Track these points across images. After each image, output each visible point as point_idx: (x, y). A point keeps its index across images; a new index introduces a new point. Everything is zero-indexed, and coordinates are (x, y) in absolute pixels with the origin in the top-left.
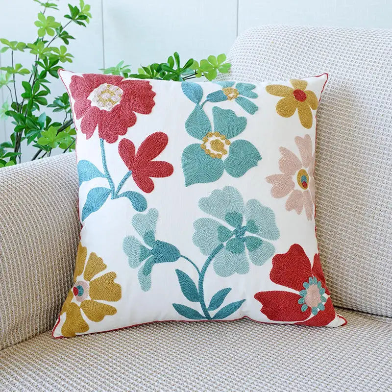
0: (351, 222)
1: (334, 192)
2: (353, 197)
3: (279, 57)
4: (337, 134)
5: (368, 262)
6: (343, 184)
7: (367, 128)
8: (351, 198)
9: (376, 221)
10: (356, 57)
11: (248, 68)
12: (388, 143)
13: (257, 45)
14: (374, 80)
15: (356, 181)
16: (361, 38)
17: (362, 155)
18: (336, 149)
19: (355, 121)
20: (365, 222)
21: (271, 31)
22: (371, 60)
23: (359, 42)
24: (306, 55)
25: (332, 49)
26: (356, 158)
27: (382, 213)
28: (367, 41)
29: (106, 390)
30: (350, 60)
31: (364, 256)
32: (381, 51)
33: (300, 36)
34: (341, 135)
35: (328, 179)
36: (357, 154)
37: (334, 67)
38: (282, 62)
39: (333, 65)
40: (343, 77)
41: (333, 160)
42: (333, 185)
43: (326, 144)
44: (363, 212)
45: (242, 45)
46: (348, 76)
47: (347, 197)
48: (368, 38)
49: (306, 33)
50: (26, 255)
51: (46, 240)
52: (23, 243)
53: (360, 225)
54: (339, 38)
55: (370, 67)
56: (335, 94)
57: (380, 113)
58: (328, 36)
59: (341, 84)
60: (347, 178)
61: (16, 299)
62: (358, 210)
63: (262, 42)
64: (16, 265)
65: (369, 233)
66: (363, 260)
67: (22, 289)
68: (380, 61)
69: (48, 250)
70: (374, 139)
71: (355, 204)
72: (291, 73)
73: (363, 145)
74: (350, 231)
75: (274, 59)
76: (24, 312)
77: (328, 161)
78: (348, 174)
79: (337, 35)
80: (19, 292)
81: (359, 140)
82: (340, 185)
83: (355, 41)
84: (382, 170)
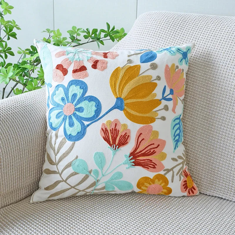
0: (205, 136)
1: (196, 117)
2: (207, 120)
3: (163, 33)
4: (198, 81)
5: (215, 160)
9: (220, 135)
10: (211, 34)
11: (144, 39)
12: (229, 89)
13: (150, 25)
14: (221, 49)
15: (209, 111)
16: (213, 22)
17: (213, 95)
18: (197, 91)
19: (209, 74)
20: (214, 136)
21: (158, 16)
22: (220, 36)
23: (212, 24)
24: (180, 32)
25: (196, 28)
26: (209, 97)
27: (224, 131)
28: (218, 25)
29: (66, 234)
30: (207, 36)
31: (213, 156)
32: (226, 31)
33: (176, 20)
34: (201, 82)
35: (192, 109)
36: (210, 94)
38: (165, 36)
39: (197, 39)
40: (202, 47)
41: (195, 97)
42: (195, 113)
43: (191, 88)
44: (213, 130)
45: (140, 24)
46: (206, 46)
47: (203, 120)
48: (218, 22)
49: (180, 18)
50: (19, 152)
51: (31, 143)
52: (18, 145)
53: (211, 138)
54: (200, 21)
55: (219, 41)
56: (197, 57)
57: (225, 70)
58: (193, 20)
59: (201, 51)
60: (203, 109)
61: (12, 177)
62: (210, 129)
63: (153, 23)
64: (13, 157)
65: (216, 142)
66: (212, 159)
67: (16, 172)
68: (225, 38)
69: (31, 149)
70: (220, 86)
71: (208, 125)
72: (170, 43)
73: (214, 89)
74: (204, 141)
75: (160, 34)
76: (17, 185)
77: (192, 98)
78: (204, 106)
79: (199, 20)
80: (14, 173)
81: (212, 86)
82: (199, 113)
83: (210, 24)
84: (225, 105)
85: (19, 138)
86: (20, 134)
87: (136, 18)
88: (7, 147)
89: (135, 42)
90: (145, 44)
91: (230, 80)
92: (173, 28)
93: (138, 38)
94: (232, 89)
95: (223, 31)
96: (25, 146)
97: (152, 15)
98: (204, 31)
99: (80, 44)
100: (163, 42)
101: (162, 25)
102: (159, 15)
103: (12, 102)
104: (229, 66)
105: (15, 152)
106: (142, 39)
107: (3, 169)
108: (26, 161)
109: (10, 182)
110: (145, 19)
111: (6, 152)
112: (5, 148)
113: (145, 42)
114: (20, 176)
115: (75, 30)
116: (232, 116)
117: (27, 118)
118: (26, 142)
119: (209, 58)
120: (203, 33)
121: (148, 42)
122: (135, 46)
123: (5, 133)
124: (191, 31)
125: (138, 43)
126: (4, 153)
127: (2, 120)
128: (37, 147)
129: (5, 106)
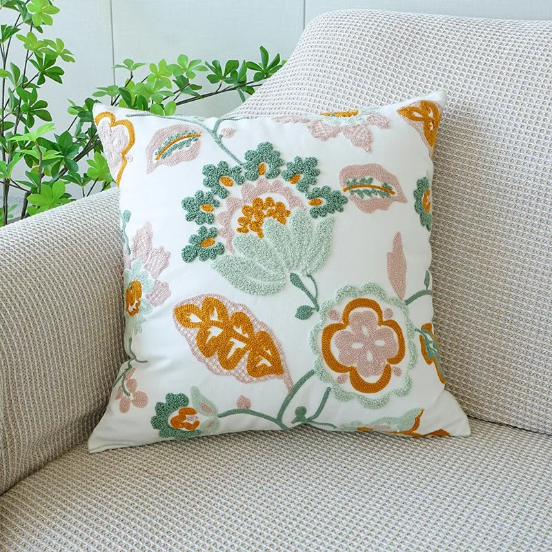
0: (473, 287)
1: (450, 247)
2: (477, 253)
3: (370, 59)
4: (453, 167)
5: (497, 340)
6: (462, 236)
7: (494, 160)
8: (474, 255)
9: (508, 285)
10: (477, 61)
11: (327, 75)
12: (523, 180)
13: (338, 41)
14: (503, 93)
15: (480, 232)
16: (482, 33)
17: (487, 196)
18: (451, 189)
19: (478, 150)
20: (493, 287)
22: (498, 64)
23: (480, 38)
24: (407, 56)
25: (443, 48)
26: (480, 200)
27: (517, 275)
28: (491, 38)
30: (469, 64)
31: (492, 332)
32: (511, 52)
33: (397, 30)
34: (459, 169)
35: (442, 230)
36: (481, 194)
37: (446, 74)
38: (374, 67)
40: (460, 88)
41: (447, 203)
42: (448, 237)
44: (490, 273)
45: (316, 41)
46: (467, 87)
47: (468, 253)
48: (492, 33)
49: (406, 24)
50: (58, 344)
51: (82, 323)
52: (55, 329)
53: (486, 291)
54: (452, 32)
55: (497, 75)
56: (450, 113)
57: (513, 140)
58: (436, 29)
59: (456, 99)
60: (467, 228)
61: (47, 403)
62: (484, 271)
63: (344, 38)
64: (45, 358)
65: (498, 302)
66: (491, 338)
67: (55, 390)
68: (510, 67)
69: (84, 337)
70: (504, 175)
71: (479, 263)
72: (387, 82)
73: (489, 183)
74: (472, 299)
75: (363, 63)
76: (59, 420)
77: (441, 204)
78: (469, 222)
79: (449, 28)
80: (50, 394)
81: (484, 177)
82: (458, 237)
83: (475, 37)
84: (516, 217)
85: (55, 314)
86: (58, 304)
87: (302, 28)
88: (29, 335)
89: (305, 82)
90: (328, 86)
91: (526, 161)
92: (392, 49)
93: (313, 72)
94: (529, 182)
95: (505, 51)
96: (70, 330)
97: (342, 20)
98: (461, 52)
99: (198, 97)
100: (369, 81)
101: (366, 43)
102: (358, 18)
103: (35, 231)
104: (523, 130)
105: (48, 345)
106: (322, 74)
107: (23, 387)
108: (75, 363)
109: (44, 413)
110: (327, 29)
111: (27, 346)
112: (25, 338)
113: (330, 81)
114: (63, 398)
115: (185, 63)
116: (532, 241)
117: (70, 266)
118: (73, 321)
119: (475, 114)
120: (460, 57)
121: (335, 82)
122: (306, 92)
123: (23, 305)
124: (433, 54)
125: (314, 83)
126: (23, 349)
127: (16, 273)
128: (96, 330)
129: (18, 241)
